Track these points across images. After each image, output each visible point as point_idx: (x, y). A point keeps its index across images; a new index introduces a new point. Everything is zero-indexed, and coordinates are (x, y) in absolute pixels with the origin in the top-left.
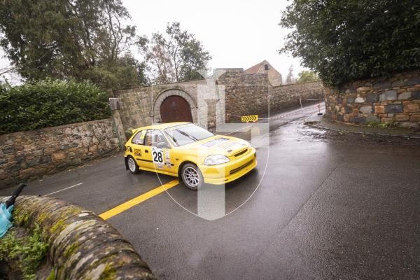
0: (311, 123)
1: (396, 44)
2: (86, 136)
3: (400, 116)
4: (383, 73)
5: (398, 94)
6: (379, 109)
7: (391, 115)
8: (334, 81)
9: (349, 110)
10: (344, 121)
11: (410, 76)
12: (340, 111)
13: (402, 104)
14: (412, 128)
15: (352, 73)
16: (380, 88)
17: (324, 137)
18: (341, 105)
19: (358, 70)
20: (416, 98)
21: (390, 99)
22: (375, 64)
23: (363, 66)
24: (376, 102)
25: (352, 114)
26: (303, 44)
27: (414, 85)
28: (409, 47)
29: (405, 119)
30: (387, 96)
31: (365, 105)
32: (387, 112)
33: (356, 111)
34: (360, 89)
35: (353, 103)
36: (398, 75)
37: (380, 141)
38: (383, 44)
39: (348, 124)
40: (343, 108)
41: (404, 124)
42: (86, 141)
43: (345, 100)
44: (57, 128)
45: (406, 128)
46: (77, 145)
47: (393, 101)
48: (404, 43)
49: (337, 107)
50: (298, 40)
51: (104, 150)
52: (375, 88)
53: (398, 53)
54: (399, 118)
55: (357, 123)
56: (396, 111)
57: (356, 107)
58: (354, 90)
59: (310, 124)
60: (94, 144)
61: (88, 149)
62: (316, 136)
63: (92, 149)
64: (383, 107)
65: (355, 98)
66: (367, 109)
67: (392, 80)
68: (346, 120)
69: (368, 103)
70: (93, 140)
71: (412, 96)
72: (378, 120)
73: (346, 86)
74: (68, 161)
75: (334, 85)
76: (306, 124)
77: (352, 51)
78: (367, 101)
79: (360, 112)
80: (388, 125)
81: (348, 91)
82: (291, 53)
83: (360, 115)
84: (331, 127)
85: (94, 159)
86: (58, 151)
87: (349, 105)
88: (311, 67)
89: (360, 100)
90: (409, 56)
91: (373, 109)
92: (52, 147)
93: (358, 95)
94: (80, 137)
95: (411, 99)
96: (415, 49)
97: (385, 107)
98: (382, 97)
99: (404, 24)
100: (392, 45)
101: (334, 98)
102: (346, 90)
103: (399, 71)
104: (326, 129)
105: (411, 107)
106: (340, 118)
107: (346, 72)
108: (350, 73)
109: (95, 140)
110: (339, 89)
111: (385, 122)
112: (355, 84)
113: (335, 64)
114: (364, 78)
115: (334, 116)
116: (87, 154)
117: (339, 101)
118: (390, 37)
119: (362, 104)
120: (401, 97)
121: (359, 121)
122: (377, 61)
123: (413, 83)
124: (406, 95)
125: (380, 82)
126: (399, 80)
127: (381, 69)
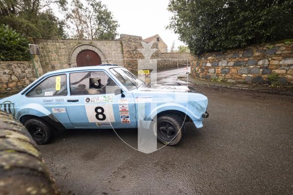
0: (181, 77)
1: (229, 31)
2: (5, 73)
3: (228, 76)
4: (221, 49)
5: (228, 62)
6: (218, 71)
7: (223, 75)
8: (196, 51)
9: (203, 71)
10: (199, 77)
11: (234, 52)
12: (198, 71)
13: (229, 69)
14: (233, 83)
15: (206, 48)
16: (219, 58)
19: (209, 45)
20: (236, 66)
21: (224, 65)
22: (217, 43)
23: (212, 43)
24: (217, 66)
25: (204, 73)
26: (180, 25)
27: (235, 58)
28: (235, 34)
29: (230, 78)
30: (222, 63)
31: (211, 68)
32: (222, 73)
33: (206, 72)
34: (210, 58)
35: (205, 66)
36: (229, 51)
37: (216, 89)
38: (222, 30)
39: (202, 79)
40: (200, 69)
41: (229, 81)
42: (5, 78)
43: (201, 64)
45: (230, 83)
47: (225, 67)
48: (233, 32)
49: (197, 68)
50: (178, 22)
52: (217, 57)
53: (229, 38)
56: (226, 73)
57: (206, 69)
58: (206, 58)
60: (14, 81)
61: (7, 85)
63: (11, 85)
64: (220, 69)
65: (206, 63)
66: (212, 71)
67: (226, 54)
68: (201, 77)
70: (12, 77)
71: (234, 65)
72: (217, 77)
73: (202, 56)
75: (195, 54)
76: (179, 78)
78: (212, 66)
79: (208, 72)
80: (222, 81)
81: (203, 58)
82: (173, 30)
83: (208, 74)
84: (192, 80)
87: (203, 67)
88: (184, 41)
89: (209, 65)
90: (235, 40)
91: (215, 71)
93: (208, 62)
96: (238, 36)
98: (220, 64)
99: (234, 20)
101: (195, 62)
103: (230, 49)
104: (189, 82)
105: (233, 70)
106: (198, 75)
107: (203, 46)
109: (14, 78)
110: (198, 56)
111: (221, 78)
112: (207, 54)
113: (197, 40)
114: (211, 51)
115: (195, 74)
116: (6, 89)
117: (198, 65)
118: (226, 27)
119: (209, 67)
120: (229, 64)
121: (207, 78)
122: (220, 40)
123: (235, 56)
124: (231, 64)
125: (219, 54)
126: (229, 54)
127: (220, 45)
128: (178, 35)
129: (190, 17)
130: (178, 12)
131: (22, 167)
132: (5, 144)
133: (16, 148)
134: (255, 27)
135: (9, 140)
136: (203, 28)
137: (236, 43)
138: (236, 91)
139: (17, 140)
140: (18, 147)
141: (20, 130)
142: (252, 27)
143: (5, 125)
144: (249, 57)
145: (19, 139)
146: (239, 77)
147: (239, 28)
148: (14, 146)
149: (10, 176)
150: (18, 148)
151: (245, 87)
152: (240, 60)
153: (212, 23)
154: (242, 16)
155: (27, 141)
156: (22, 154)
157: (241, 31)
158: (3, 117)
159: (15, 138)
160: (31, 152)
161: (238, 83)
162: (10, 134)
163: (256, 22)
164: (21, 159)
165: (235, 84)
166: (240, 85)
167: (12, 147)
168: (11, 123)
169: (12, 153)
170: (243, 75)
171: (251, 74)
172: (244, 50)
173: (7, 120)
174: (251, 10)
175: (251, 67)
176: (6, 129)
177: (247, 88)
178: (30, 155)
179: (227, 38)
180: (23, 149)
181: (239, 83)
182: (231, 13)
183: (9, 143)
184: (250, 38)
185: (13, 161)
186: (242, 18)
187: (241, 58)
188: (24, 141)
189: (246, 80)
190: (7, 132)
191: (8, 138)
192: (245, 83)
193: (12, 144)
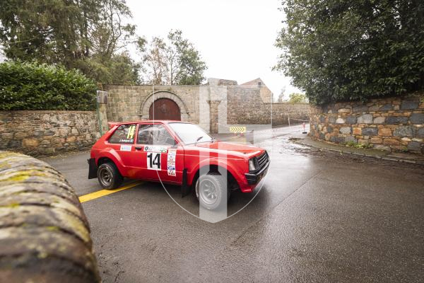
0: (296, 139)
1: (373, 71)
2: (65, 125)
3: (375, 139)
4: (361, 97)
5: (374, 118)
6: (357, 130)
7: (367, 137)
8: (318, 101)
9: (330, 130)
10: (325, 140)
11: (385, 103)
12: (322, 130)
13: (376, 128)
14: (384, 150)
15: (334, 96)
16: (359, 111)
17: (305, 152)
18: (323, 125)
19: (340, 92)
20: (389, 123)
21: (367, 122)
22: (354, 88)
23: (344, 89)
24: (355, 124)
25: (333, 134)
26: (293, 65)
27: (387, 111)
28: (384, 75)
29: (380, 142)
30: (364, 119)
31: (345, 126)
33: (336, 132)
34: (341, 110)
35: (334, 123)
36: (374, 101)
37: (355, 159)
39: (329, 142)
40: (325, 128)
41: (378, 147)
42: (64, 130)
43: (327, 120)
44: (34, 112)
45: (379, 151)
46: (54, 133)
47: (369, 124)
48: (380, 72)
49: (320, 126)
50: (290, 61)
51: (82, 143)
52: (354, 110)
53: (374, 80)
54: (373, 140)
55: (337, 143)
56: (371, 134)
57: (336, 127)
58: (336, 111)
59: (294, 140)
60: (72, 135)
61: (66, 139)
62: (298, 150)
63: (69, 140)
64: (360, 129)
65: (336, 118)
66: (346, 130)
67: (369, 105)
68: (327, 139)
69: (347, 124)
71: (386, 121)
72: (355, 141)
73: (329, 107)
74: (41, 149)
75: (318, 105)
76: (291, 139)
77: (335, 73)
79: (340, 133)
80: (364, 147)
81: (330, 112)
82: (282, 71)
83: (340, 135)
84: (313, 144)
85: (70, 150)
86: (30, 137)
87: (330, 125)
88: (299, 86)
89: (340, 121)
90: (384, 85)
91: (352, 130)
92: (24, 132)
93: (339, 116)
94: (58, 126)
95: (385, 124)
96: (389, 78)
97: (362, 129)
98: (360, 120)
99: (380, 55)
100: (370, 72)
101: (317, 117)
102: (329, 110)
103: (376, 97)
104: (308, 146)
105: (385, 131)
106: (322, 137)
107: (329, 93)
108: (333, 94)
109: (74, 131)
110: (322, 109)
111: (362, 143)
112: (337, 105)
113: (320, 85)
114: (345, 100)
115: (317, 135)
116: (63, 144)
117: (322, 121)
118: (368, 66)
119: (342, 125)
120: (376, 121)
121: (339, 141)
122: (358, 85)
123: (386, 109)
124: (380, 120)
125: (359, 105)
126: (375, 105)
127: (359, 93)
128: (290, 79)
129: (308, 54)
130: (291, 48)
131: (63, 259)
132: (48, 217)
133: (61, 225)
134: (419, 64)
135: (53, 210)
136: (329, 68)
137: (387, 89)
138: (391, 164)
139: (64, 212)
140: (63, 222)
141: (70, 197)
142: (414, 65)
143: (53, 189)
144: (413, 110)
145: (67, 211)
146: (396, 141)
147: (392, 67)
148: (58, 220)
149: (43, 272)
150: (64, 225)
151: (409, 159)
152: (397, 115)
153: (343, 60)
154: (395, 49)
155: (76, 216)
156: (67, 235)
157: (394, 70)
158: (53, 178)
159: (62, 208)
160: (79, 233)
161: (395, 152)
162: (57, 202)
163: (421, 57)
164: (65, 244)
165: (390, 153)
166: (399, 156)
167: (55, 222)
168: (61, 187)
169: (54, 231)
170: (404, 139)
171: (420, 138)
172: (402, 99)
173: (57, 182)
174: (410, 40)
175: (418, 126)
176: (53, 194)
177: (413, 160)
178: (78, 237)
179: (369, 81)
180: (70, 228)
181: (397, 151)
182: (375, 45)
183: (53, 215)
184: (412, 81)
185: (53, 246)
186: (395, 52)
187: (397, 111)
188: (73, 214)
189: (410, 147)
190: (54, 199)
191: (53, 207)
192: (408, 152)
193: (57, 217)
